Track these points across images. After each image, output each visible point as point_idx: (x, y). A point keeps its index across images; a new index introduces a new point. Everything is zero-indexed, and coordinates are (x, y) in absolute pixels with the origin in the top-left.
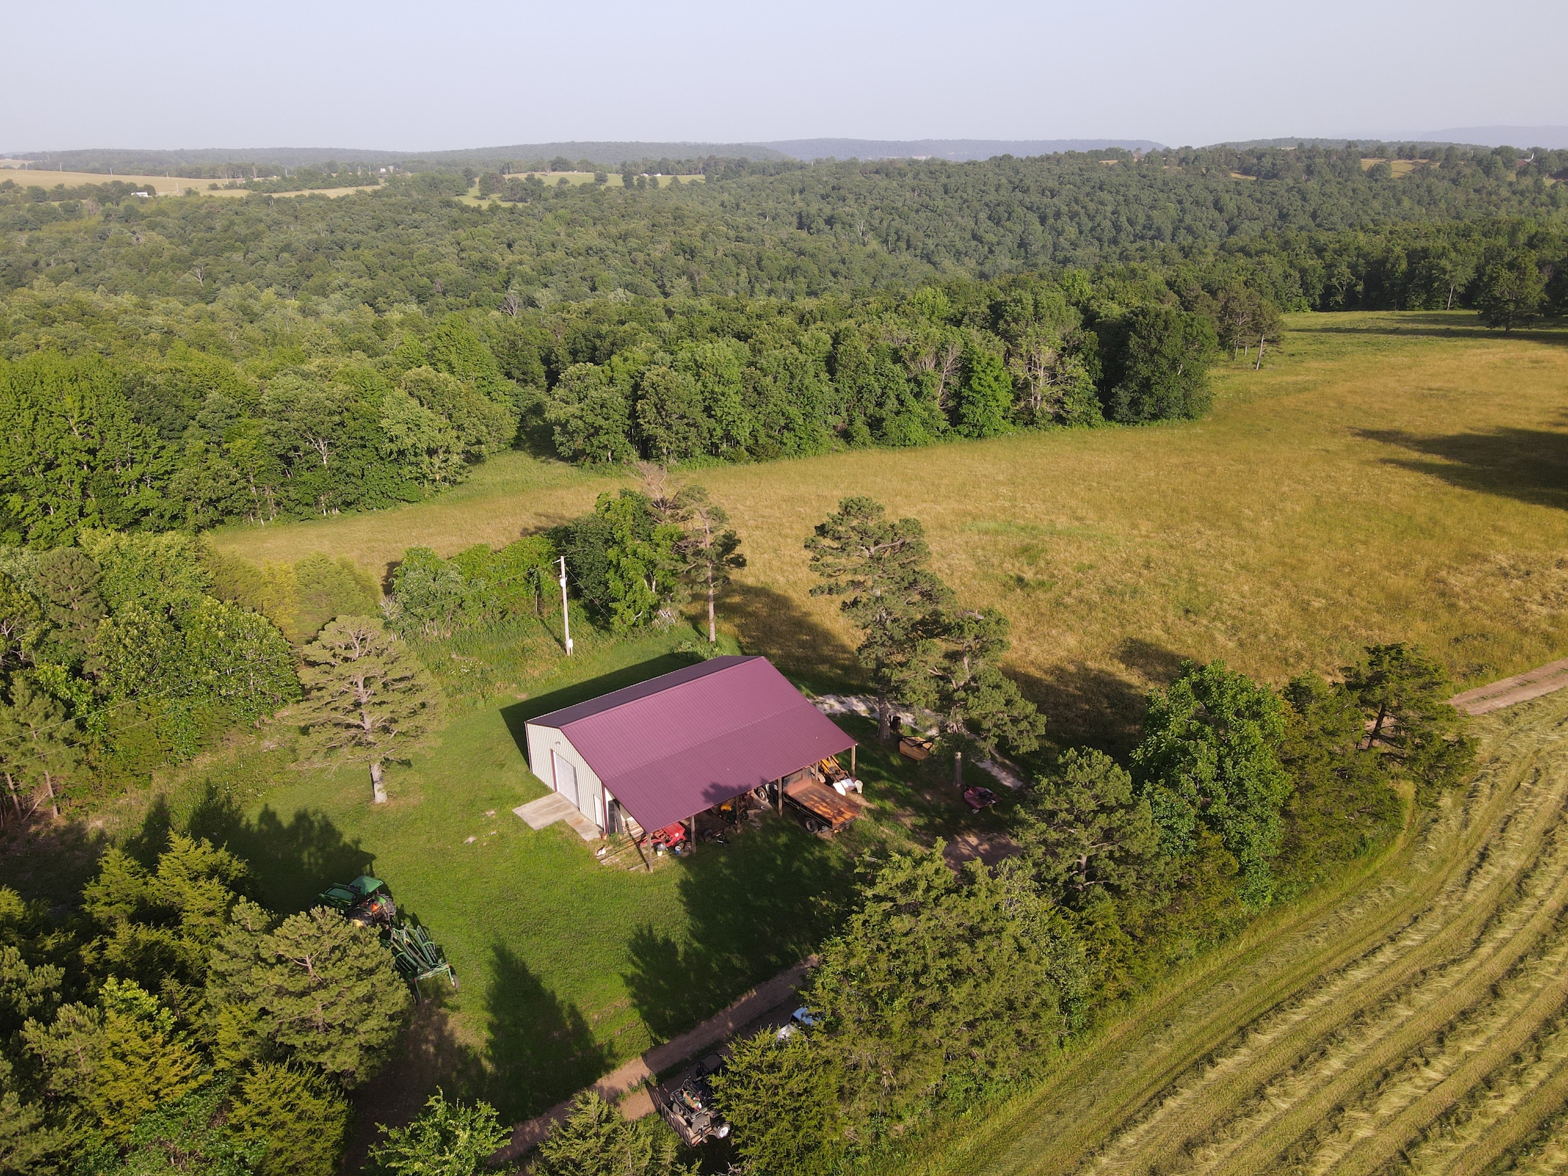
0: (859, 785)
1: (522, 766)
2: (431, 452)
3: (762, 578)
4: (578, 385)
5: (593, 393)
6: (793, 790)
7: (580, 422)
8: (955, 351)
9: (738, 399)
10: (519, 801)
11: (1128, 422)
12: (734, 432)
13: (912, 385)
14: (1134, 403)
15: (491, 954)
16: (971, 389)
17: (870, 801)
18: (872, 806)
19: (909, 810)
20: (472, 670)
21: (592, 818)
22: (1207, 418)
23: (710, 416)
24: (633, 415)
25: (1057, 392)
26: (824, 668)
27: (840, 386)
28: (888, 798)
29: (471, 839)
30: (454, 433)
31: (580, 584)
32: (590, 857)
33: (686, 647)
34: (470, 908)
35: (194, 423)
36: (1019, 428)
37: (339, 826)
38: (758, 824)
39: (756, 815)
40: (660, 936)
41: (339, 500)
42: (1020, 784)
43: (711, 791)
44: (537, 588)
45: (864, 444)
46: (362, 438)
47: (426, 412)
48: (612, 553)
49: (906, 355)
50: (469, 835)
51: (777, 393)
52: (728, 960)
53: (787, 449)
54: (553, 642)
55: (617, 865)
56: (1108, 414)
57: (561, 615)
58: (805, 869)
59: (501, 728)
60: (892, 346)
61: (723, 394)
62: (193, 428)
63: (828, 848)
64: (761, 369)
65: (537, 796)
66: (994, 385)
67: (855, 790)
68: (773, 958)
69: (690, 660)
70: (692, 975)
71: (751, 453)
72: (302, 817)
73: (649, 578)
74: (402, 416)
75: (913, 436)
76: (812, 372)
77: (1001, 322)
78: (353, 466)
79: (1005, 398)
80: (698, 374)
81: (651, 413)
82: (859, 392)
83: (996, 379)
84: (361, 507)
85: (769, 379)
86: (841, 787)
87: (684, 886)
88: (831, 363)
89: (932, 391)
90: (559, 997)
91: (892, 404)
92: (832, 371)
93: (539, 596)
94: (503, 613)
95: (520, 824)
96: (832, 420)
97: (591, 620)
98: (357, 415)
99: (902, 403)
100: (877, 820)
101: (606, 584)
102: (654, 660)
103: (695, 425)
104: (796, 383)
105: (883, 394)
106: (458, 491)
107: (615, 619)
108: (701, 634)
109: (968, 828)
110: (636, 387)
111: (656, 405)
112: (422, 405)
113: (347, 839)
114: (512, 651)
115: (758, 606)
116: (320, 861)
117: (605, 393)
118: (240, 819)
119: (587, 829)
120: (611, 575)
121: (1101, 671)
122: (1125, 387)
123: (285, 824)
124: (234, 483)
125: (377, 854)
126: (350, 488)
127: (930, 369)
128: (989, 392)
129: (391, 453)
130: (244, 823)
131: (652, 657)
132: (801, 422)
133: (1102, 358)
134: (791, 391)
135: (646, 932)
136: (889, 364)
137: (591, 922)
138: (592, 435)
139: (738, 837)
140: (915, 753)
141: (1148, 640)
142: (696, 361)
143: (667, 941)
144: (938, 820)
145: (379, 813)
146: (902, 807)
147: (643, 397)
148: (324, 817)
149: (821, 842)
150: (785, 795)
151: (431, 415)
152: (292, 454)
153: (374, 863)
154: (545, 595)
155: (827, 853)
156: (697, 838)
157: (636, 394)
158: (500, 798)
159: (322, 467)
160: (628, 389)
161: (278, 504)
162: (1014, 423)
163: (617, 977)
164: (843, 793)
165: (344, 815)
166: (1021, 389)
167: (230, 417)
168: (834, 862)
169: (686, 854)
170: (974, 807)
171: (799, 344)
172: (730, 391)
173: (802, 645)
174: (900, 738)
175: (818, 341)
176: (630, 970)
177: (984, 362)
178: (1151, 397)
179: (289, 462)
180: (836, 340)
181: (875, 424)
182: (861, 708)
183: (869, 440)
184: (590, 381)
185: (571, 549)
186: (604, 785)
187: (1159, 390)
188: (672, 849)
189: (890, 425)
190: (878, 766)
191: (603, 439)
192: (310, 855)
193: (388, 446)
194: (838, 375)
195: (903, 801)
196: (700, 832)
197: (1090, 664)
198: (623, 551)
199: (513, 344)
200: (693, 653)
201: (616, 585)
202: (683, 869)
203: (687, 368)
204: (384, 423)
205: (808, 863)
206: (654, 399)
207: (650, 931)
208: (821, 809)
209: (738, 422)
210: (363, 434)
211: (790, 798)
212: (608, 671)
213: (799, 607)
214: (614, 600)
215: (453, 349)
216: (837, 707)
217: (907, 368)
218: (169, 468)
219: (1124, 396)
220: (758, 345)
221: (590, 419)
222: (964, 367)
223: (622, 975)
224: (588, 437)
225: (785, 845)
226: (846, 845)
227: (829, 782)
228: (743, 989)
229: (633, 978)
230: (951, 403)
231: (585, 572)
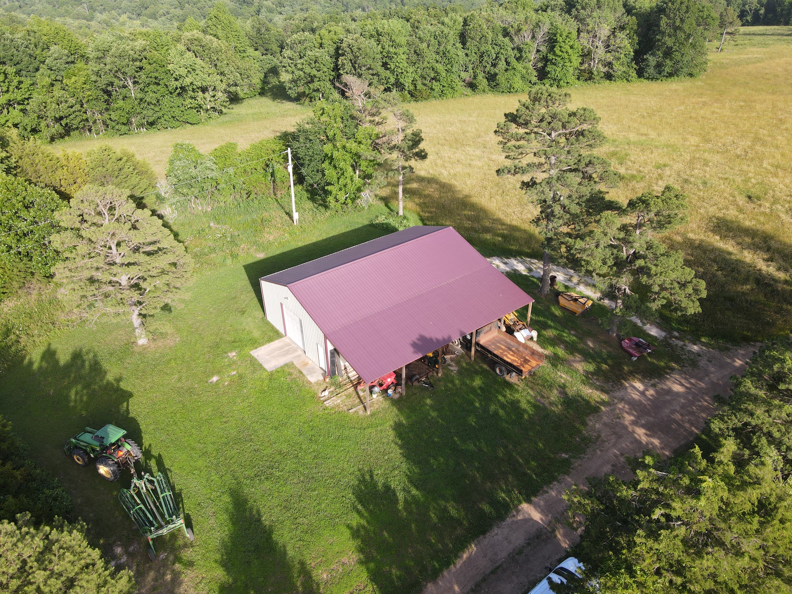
0: (534, 334)
1: (260, 313)
2: (204, 90)
3: (431, 171)
4: (299, 47)
5: (309, 53)
6: (483, 340)
7: (301, 73)
8: (545, 28)
9: (404, 57)
10: (256, 343)
11: (652, 79)
12: (402, 80)
13: (516, 51)
14: (659, 66)
15: (226, 498)
16: (555, 54)
17: (544, 348)
18: (546, 352)
19: (578, 357)
20: (224, 236)
21: (316, 360)
22: (703, 76)
23: (387, 69)
24: (336, 68)
25: (609, 57)
26: (488, 236)
27: (468, 52)
28: (558, 345)
29: (215, 379)
30: (219, 77)
31: (303, 171)
32: (314, 397)
33: (381, 219)
34: (210, 448)
35: (44, 66)
36: (581, 82)
37: (105, 365)
38: (454, 368)
39: (452, 360)
40: (380, 482)
41: (144, 121)
42: (664, 334)
43: (419, 342)
44: (272, 175)
45: (484, 91)
46: (156, 78)
47: (199, 61)
48: (327, 148)
49: (512, 32)
50: (213, 375)
51: (430, 56)
52: (445, 510)
53: (435, 94)
54: (284, 215)
55: (338, 406)
56: (640, 74)
57: (290, 196)
58: (501, 412)
59: (244, 281)
60: (502, 25)
61: (396, 54)
62: (43, 69)
63: (517, 391)
64: (420, 38)
65: (270, 340)
66: (570, 51)
67: (532, 338)
68: (486, 508)
69: (387, 229)
70: (413, 526)
71: (412, 96)
72: (77, 356)
73: (354, 168)
74: (182, 62)
75: (516, 86)
76: (452, 42)
77: (574, 10)
78: (150, 97)
79: (576, 61)
80: (379, 41)
81: (348, 67)
82: (481, 56)
83: (571, 47)
84: (159, 126)
85: (425, 45)
86: (521, 336)
87: (398, 427)
88: (463, 38)
89: (529, 55)
90: (291, 553)
91: (502, 65)
92: (464, 43)
93: (274, 182)
94: (249, 194)
95: (256, 365)
96: (464, 75)
97: (312, 198)
98: (151, 61)
99: (508, 63)
100: (554, 365)
101: (323, 172)
102: (359, 229)
103: (377, 74)
104: (442, 48)
105: (497, 57)
106: (223, 118)
107: (330, 199)
108: (392, 210)
109: (632, 374)
110: (338, 49)
111: (351, 60)
112: (196, 57)
113: (110, 377)
114: (254, 221)
115: (430, 190)
116: (85, 398)
117: (317, 52)
118: (24, 357)
119: (312, 371)
120: (326, 165)
121: (702, 241)
122: (653, 54)
123: (62, 362)
124: (72, 107)
125: (134, 391)
126: (150, 113)
127: (528, 40)
128: (567, 56)
129: (177, 88)
130: (26, 361)
131: (357, 226)
132: (444, 74)
133: (638, 35)
134: (438, 53)
135: (367, 477)
136: (500, 37)
137: (317, 466)
138: (310, 83)
139: (439, 380)
140: (571, 306)
141: (729, 218)
142: (377, 31)
143: (387, 488)
144: (604, 367)
145: (140, 353)
146: (572, 353)
147: (343, 55)
148: (95, 356)
149: (509, 385)
150: (477, 344)
151: (203, 64)
152: (110, 88)
153: (131, 400)
154: (278, 181)
155: (517, 396)
156: (406, 383)
157: (338, 53)
158: (240, 341)
159: (130, 97)
160: (332, 50)
161: (104, 123)
162: (578, 79)
163: (343, 529)
164: (523, 341)
165: (111, 354)
166: (586, 55)
167: (67, 63)
168: (524, 405)
169: (397, 396)
170: (631, 355)
171: (443, 24)
172: (401, 51)
173: (469, 218)
174: (558, 294)
175: (455, 21)
176: (355, 520)
177: (565, 34)
178: (671, 60)
179: (109, 94)
180: (465, 23)
181: (492, 78)
182: (521, 268)
183: (487, 88)
184: (306, 44)
185: (296, 145)
186: (326, 338)
187: (677, 56)
188: (385, 391)
189: (501, 78)
190: (544, 316)
191: (316, 85)
192: (77, 393)
193: (174, 84)
194: (468, 44)
195: (571, 348)
196: (409, 378)
197: (691, 236)
198: (335, 146)
199: (259, 31)
200: (387, 224)
201: (331, 173)
202: (395, 410)
203: (372, 36)
204: (170, 67)
205: (503, 406)
206: (350, 56)
207: (371, 476)
208: (509, 358)
209: (405, 73)
210: (156, 75)
211: (482, 347)
212: (324, 236)
213: (460, 191)
214: (329, 184)
215: (219, 27)
216: (502, 266)
217: (512, 40)
218: (27, 96)
219: (652, 60)
220: (416, 24)
221: (308, 70)
222: (550, 39)
223: (349, 527)
224: (307, 83)
225: (480, 388)
226: (532, 389)
227: (510, 331)
228: (462, 545)
229: (358, 530)
230: (540, 65)
231: (307, 162)
